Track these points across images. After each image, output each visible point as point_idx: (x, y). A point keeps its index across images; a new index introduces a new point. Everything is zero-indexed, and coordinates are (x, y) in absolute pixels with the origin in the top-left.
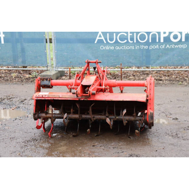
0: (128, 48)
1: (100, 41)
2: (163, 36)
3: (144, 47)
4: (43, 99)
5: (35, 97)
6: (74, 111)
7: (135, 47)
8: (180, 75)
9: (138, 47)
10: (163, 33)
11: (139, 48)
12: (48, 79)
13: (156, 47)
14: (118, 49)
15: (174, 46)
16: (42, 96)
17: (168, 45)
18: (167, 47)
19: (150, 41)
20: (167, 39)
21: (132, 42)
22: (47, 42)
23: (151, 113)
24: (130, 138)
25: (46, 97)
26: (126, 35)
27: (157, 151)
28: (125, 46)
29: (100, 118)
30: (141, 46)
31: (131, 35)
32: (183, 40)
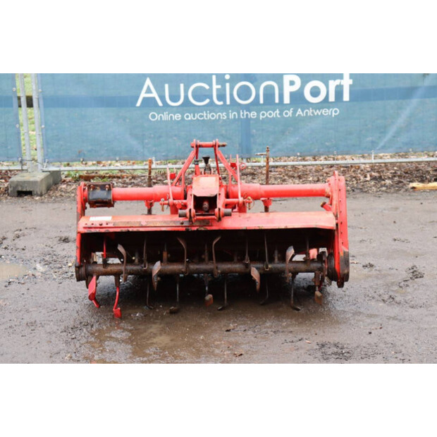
0: (213, 116)
1: (149, 102)
2: (288, 90)
3: (247, 115)
4: (103, 230)
5: (85, 228)
6: (169, 255)
7: (228, 115)
8: (323, 176)
9: (235, 115)
10: (288, 83)
11: (237, 117)
12: (107, 186)
13: (273, 115)
14: (190, 118)
15: (313, 113)
16: (101, 225)
17: (299, 110)
18: (298, 113)
19: (262, 101)
20: (297, 98)
21: (221, 103)
22: (20, 106)
23: (345, 253)
24: (298, 310)
25: (109, 225)
26: (207, 87)
27: (370, 333)
28: (206, 113)
29: (229, 269)
30: (242, 113)
31: (219, 87)
32: (332, 99)
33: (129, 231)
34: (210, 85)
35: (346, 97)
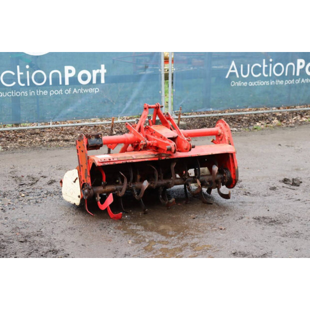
0: (18, 94)
2: (67, 76)
3: (41, 93)
7: (28, 93)
9: (33, 93)
10: (68, 72)
12: (100, 135)
13: (59, 93)
15: (83, 91)
16: (110, 160)
17: (75, 89)
18: (74, 91)
21: (24, 85)
25: (115, 160)
26: (13, 74)
28: (14, 92)
30: (37, 92)
31: (22, 73)
32: (94, 82)
33: (127, 163)
34: (16, 72)
35: (103, 81)
